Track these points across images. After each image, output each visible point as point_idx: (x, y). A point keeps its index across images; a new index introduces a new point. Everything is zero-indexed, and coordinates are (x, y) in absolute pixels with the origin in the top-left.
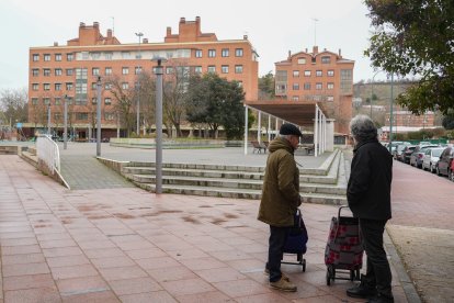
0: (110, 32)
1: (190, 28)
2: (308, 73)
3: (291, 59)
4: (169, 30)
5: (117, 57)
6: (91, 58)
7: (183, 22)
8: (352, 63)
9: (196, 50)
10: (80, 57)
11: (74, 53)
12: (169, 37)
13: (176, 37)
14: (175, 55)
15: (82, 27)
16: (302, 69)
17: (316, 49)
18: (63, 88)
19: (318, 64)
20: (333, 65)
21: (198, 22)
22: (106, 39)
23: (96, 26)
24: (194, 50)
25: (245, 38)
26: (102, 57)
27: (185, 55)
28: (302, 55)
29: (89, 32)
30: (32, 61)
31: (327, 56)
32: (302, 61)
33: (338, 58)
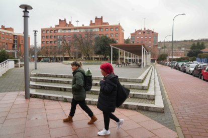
0: (70, 22)
1: (99, 20)
2: (142, 37)
3: (137, 32)
4: (91, 21)
5: (72, 31)
6: (63, 32)
7: (96, 18)
8: (158, 34)
10: (59, 31)
11: (57, 30)
12: (91, 24)
13: (94, 24)
14: (94, 30)
15: (60, 21)
16: (140, 36)
17: (145, 29)
18: (53, 43)
19: (146, 34)
20: (151, 34)
21: (102, 18)
22: (69, 25)
23: (65, 20)
24: (100, 28)
25: (119, 24)
26: (67, 31)
27: (97, 30)
28: (140, 31)
29: (62, 22)
30: (42, 33)
31: (149, 31)
32: (140, 33)
33: (153, 32)
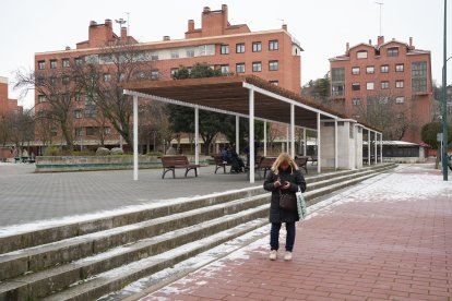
0: (124, 31)
1: (215, 18)
2: (370, 70)
3: (351, 52)
4: (191, 23)
6: (101, 62)
7: (206, 12)
9: (222, 45)
11: (83, 57)
12: (191, 31)
13: (199, 31)
14: (197, 53)
15: (93, 26)
16: (363, 65)
17: (381, 39)
19: (383, 58)
20: (402, 57)
21: (224, 11)
22: (120, 39)
23: (108, 24)
24: (219, 45)
25: (285, 27)
27: (209, 51)
28: (362, 48)
29: (99, 31)
30: (38, 68)
31: (394, 47)
32: (363, 55)
33: (409, 49)
